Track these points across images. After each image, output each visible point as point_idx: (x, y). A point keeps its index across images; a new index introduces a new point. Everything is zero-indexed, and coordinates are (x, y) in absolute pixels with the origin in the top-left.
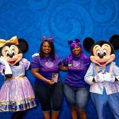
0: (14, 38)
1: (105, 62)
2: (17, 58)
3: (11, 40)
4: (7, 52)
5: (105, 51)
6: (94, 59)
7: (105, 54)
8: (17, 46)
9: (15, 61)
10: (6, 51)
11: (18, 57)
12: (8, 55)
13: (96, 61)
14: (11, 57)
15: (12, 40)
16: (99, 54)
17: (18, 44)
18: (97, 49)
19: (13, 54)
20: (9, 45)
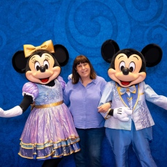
0: (48, 44)
1: (130, 82)
2: (52, 73)
3: (43, 45)
4: (37, 64)
5: (132, 65)
6: (114, 73)
7: (131, 69)
8: (52, 54)
9: (48, 78)
10: (36, 62)
11: (54, 71)
12: (38, 68)
13: (117, 78)
14: (43, 70)
15: (45, 46)
16: (122, 67)
17: (53, 51)
18: (121, 59)
19: (46, 67)
20: (40, 53)
